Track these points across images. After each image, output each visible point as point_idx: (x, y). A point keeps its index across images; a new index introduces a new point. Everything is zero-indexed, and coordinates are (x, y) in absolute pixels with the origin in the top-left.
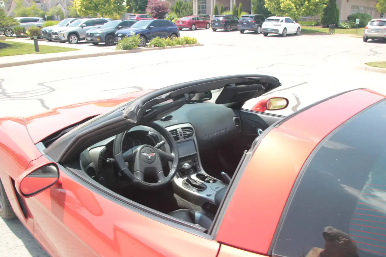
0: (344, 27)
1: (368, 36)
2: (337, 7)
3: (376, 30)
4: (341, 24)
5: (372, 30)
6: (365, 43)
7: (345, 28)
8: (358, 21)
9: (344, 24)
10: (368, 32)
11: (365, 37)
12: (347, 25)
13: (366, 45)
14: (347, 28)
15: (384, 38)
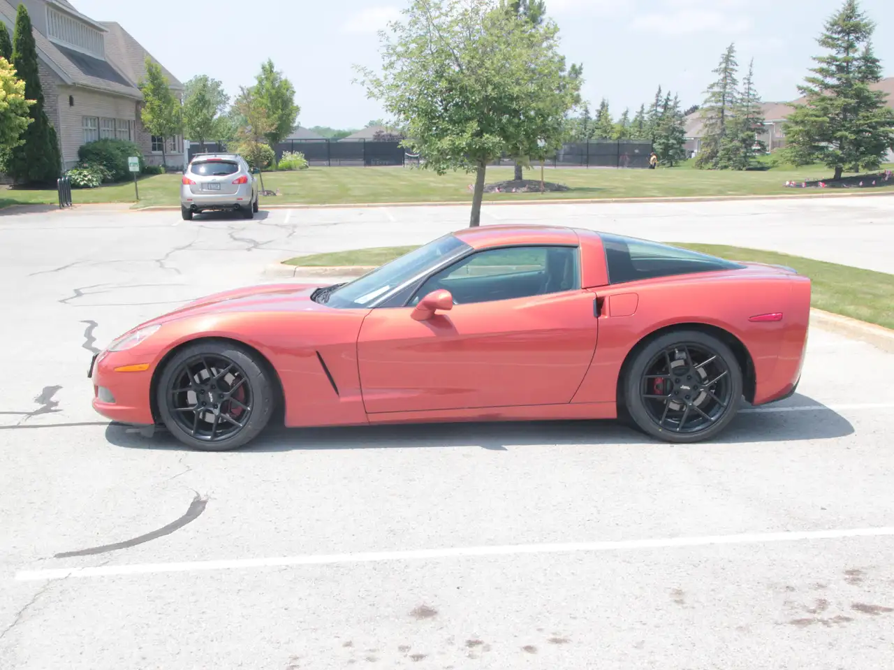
0: (82, 183)
1: (197, 204)
2: (51, 124)
3: (213, 186)
4: (71, 174)
5: (203, 185)
6: (188, 222)
7: (86, 186)
8: (135, 164)
9: (80, 174)
10: (193, 192)
11: (188, 207)
12: (90, 177)
13: (202, 226)
14: (91, 185)
15: (236, 205)
